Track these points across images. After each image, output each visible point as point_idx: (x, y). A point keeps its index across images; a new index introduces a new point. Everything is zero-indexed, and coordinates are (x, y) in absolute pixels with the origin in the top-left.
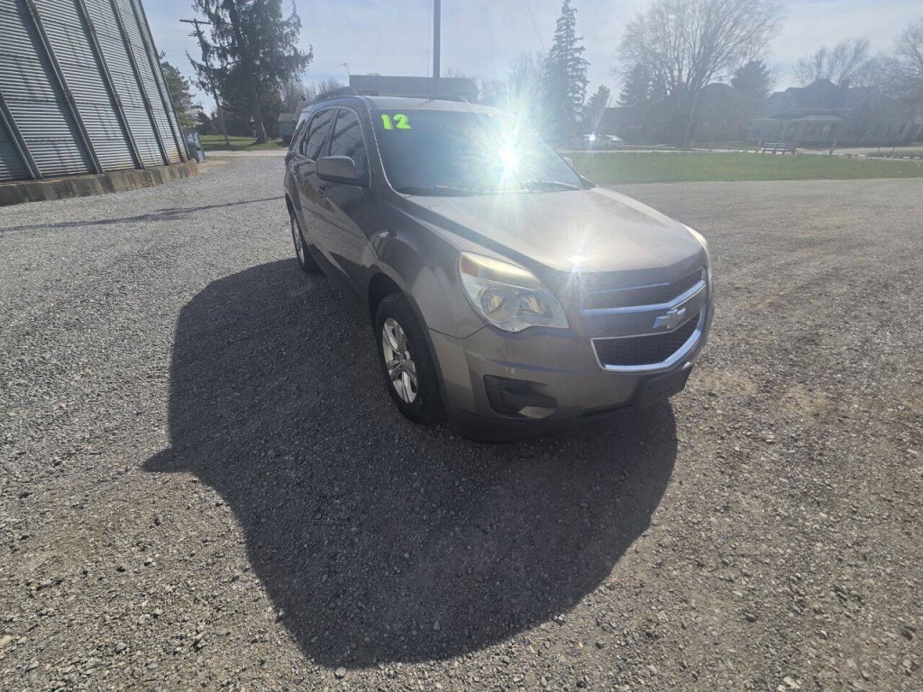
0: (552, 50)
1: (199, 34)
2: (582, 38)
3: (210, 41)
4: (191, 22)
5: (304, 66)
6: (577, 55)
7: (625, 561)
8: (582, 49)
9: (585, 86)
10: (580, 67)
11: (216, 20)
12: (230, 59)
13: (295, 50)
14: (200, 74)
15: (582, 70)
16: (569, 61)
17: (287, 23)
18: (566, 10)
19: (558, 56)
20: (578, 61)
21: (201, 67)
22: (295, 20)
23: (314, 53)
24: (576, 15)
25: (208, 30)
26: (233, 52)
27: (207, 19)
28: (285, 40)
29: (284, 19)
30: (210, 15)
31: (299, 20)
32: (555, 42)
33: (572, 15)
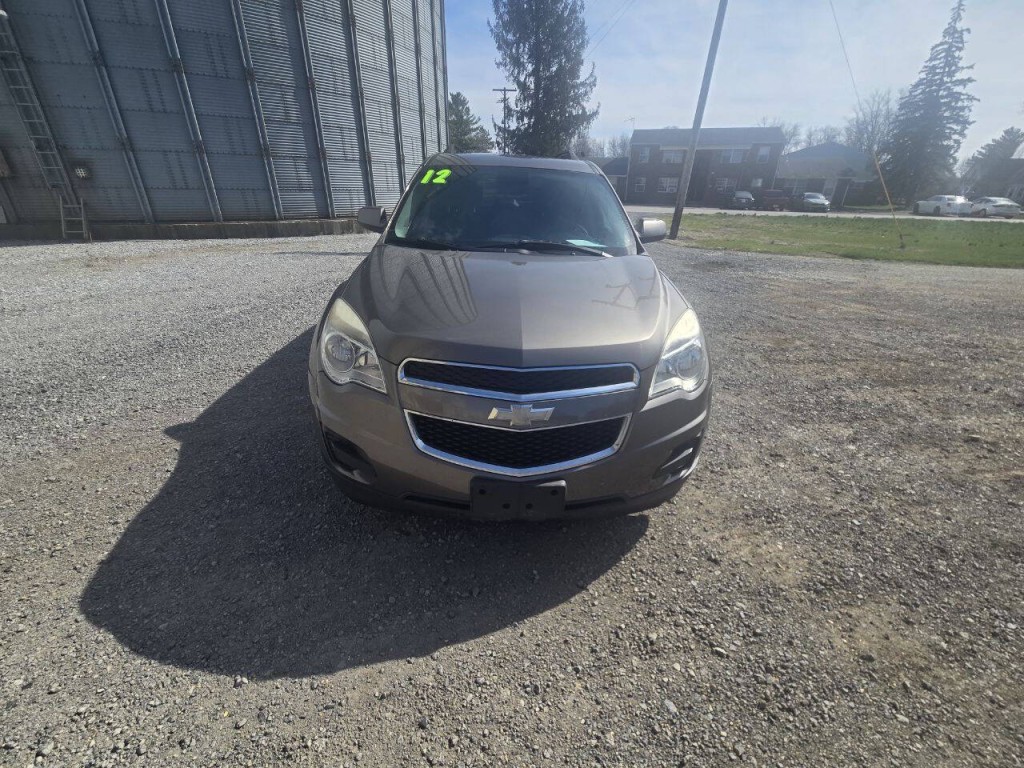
0: (916, 86)
1: (505, 100)
2: (971, 67)
3: (513, 106)
4: (501, 90)
5: (589, 123)
6: (958, 89)
7: (361, 671)
8: (970, 80)
9: (964, 128)
10: (960, 104)
11: (523, 87)
12: (526, 121)
13: (584, 109)
14: (498, 135)
15: (962, 109)
16: (943, 97)
17: (583, 84)
18: (951, 31)
19: (923, 92)
20: (957, 97)
21: (500, 128)
22: (592, 79)
23: (600, 110)
24: (966, 36)
25: (513, 97)
26: (530, 115)
27: (515, 86)
28: (577, 100)
29: (582, 79)
30: (519, 83)
31: (595, 80)
32: (923, 75)
33: (961, 37)
